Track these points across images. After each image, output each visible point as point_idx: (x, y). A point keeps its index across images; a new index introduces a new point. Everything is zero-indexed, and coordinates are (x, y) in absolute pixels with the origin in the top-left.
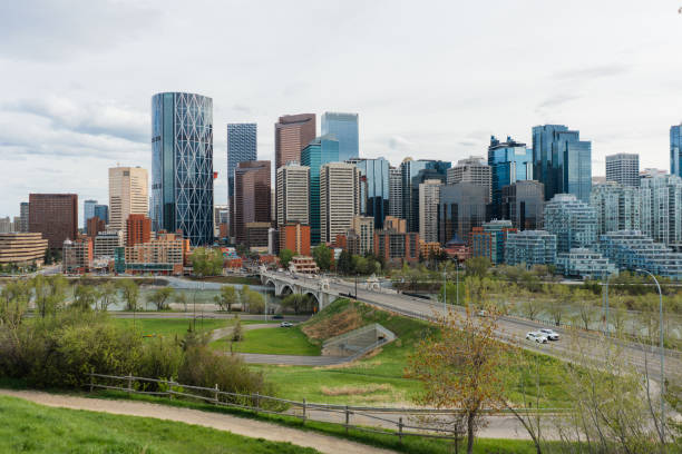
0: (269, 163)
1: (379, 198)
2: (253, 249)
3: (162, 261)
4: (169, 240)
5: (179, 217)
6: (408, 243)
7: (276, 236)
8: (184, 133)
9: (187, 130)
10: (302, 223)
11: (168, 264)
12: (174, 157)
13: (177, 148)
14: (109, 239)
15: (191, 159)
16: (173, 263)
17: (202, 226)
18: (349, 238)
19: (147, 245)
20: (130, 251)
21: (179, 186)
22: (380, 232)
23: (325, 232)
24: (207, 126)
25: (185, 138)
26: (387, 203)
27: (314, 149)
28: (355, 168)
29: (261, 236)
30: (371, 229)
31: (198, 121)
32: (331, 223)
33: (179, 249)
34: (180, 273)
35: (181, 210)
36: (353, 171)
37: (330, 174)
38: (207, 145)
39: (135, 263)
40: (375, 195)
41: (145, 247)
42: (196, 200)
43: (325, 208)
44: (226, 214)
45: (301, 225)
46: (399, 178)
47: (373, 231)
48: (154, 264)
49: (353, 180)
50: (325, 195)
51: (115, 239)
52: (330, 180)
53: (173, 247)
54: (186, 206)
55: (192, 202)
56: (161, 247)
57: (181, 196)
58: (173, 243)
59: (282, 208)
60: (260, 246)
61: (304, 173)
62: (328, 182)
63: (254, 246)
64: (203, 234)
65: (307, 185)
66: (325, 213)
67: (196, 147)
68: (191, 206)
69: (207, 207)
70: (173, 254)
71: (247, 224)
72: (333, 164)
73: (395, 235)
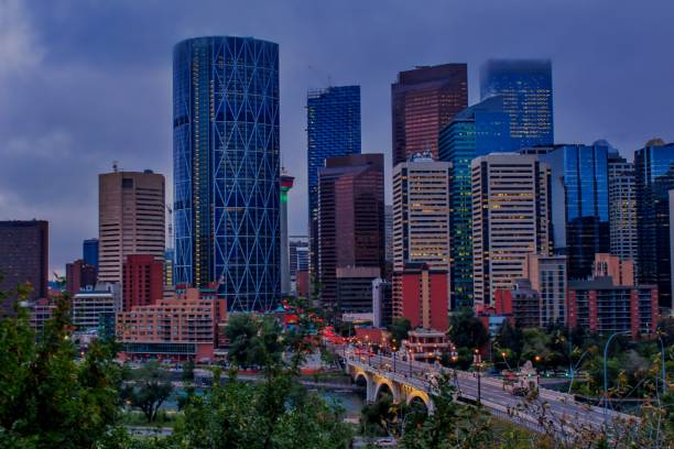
0: (380, 157)
1: (590, 220)
2: (347, 317)
3: (178, 336)
4: (189, 300)
5: (220, 261)
6: (635, 307)
7: (387, 293)
8: (227, 108)
9: (232, 104)
10: (432, 268)
11: (187, 342)
12: (211, 150)
13: (217, 137)
14: (97, 299)
15: (241, 154)
16: (195, 342)
17: (260, 275)
18: (518, 296)
19: (152, 310)
20: (124, 319)
21: (219, 203)
22: (580, 284)
23: (482, 285)
24: (269, 93)
25: (230, 118)
26: (605, 228)
27: (463, 128)
28: (537, 163)
29: (361, 292)
30: (561, 279)
31: (252, 86)
32: (491, 267)
33: (206, 316)
34: (207, 359)
35: (222, 247)
36: (533, 168)
37: (489, 174)
38: (268, 129)
39: (133, 341)
40: (580, 213)
41: (148, 312)
42: (250, 227)
43: (481, 239)
44: (306, 252)
45: (431, 273)
46: (632, 181)
47: (565, 281)
48: (163, 342)
49: (533, 186)
50: (480, 216)
51: (107, 299)
52: (489, 186)
53: (195, 312)
54: (231, 240)
55: (243, 232)
56: (177, 312)
57: (223, 222)
58: (197, 306)
59: (401, 242)
60: (361, 312)
61: (442, 175)
62: (485, 191)
63: (349, 312)
64: (262, 290)
65: (447, 196)
66: (481, 250)
67: (249, 133)
68: (240, 239)
69: (269, 241)
70: (196, 324)
71: (338, 270)
72: (495, 157)
73: (611, 291)
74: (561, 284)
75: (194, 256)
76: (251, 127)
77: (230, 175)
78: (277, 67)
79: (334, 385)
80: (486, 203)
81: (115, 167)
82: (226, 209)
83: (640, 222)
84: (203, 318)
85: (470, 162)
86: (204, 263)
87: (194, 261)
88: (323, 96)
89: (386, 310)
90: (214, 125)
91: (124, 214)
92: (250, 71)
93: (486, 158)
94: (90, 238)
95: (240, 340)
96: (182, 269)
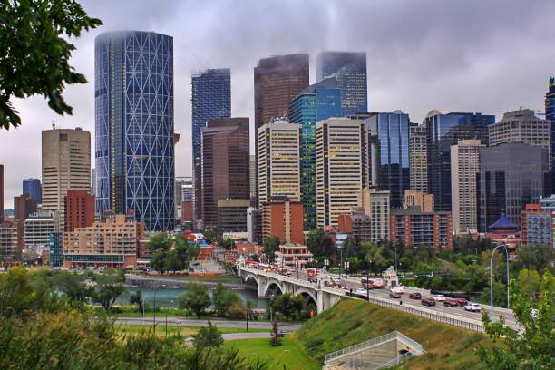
0: (246, 120)
1: (396, 166)
2: (227, 235)
3: (109, 250)
4: (118, 223)
5: (130, 195)
7: (258, 218)
8: (136, 83)
9: (139, 80)
10: (292, 200)
11: (116, 254)
12: (123, 114)
13: (128, 103)
14: (43, 223)
15: (145, 117)
16: (123, 254)
17: (159, 205)
18: (356, 220)
19: (90, 230)
20: (69, 237)
21: (130, 152)
22: (398, 211)
23: (323, 212)
24: (166, 73)
25: (137, 90)
26: (406, 171)
27: (307, 100)
28: (362, 125)
29: (236, 218)
30: (386, 207)
31: (154, 67)
32: (330, 199)
33: (131, 235)
34: (133, 266)
35: (132, 184)
36: (360, 129)
37: (329, 133)
38: (165, 98)
39: (76, 253)
40: (389, 162)
41: (88, 232)
42: (152, 171)
43: (323, 179)
44: (191, 189)
45: (291, 203)
46: (423, 139)
47: (388, 209)
48: (99, 254)
49: (360, 142)
50: (323, 162)
51: (50, 222)
52: (329, 142)
53: (123, 232)
54: (139, 180)
55: (147, 174)
56: (109, 232)
57: (132, 166)
58: (124, 228)
59: (265, 181)
60: (236, 231)
61: (294, 133)
62: (326, 145)
63: (228, 231)
64: (161, 215)
65: (298, 149)
66: (323, 187)
67: (152, 102)
68: (145, 179)
69: (166, 180)
70: (123, 241)
71: (219, 202)
72: (333, 121)
73: (419, 216)
74: (386, 211)
75: (111, 191)
76: (153, 97)
77: (138, 132)
78: (172, 54)
79: (230, 285)
80: (327, 154)
81: (54, 125)
82: (135, 157)
83: (430, 169)
84: (129, 237)
85: (314, 124)
86: (118, 196)
87: (111, 194)
88: (203, 76)
89: (258, 230)
90: (126, 95)
91: (60, 160)
92: (152, 56)
93: (326, 121)
94: (28, 178)
95: (159, 252)
96: (102, 200)
